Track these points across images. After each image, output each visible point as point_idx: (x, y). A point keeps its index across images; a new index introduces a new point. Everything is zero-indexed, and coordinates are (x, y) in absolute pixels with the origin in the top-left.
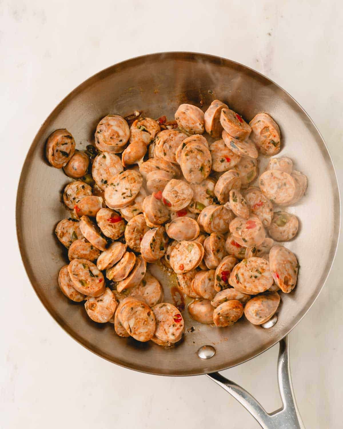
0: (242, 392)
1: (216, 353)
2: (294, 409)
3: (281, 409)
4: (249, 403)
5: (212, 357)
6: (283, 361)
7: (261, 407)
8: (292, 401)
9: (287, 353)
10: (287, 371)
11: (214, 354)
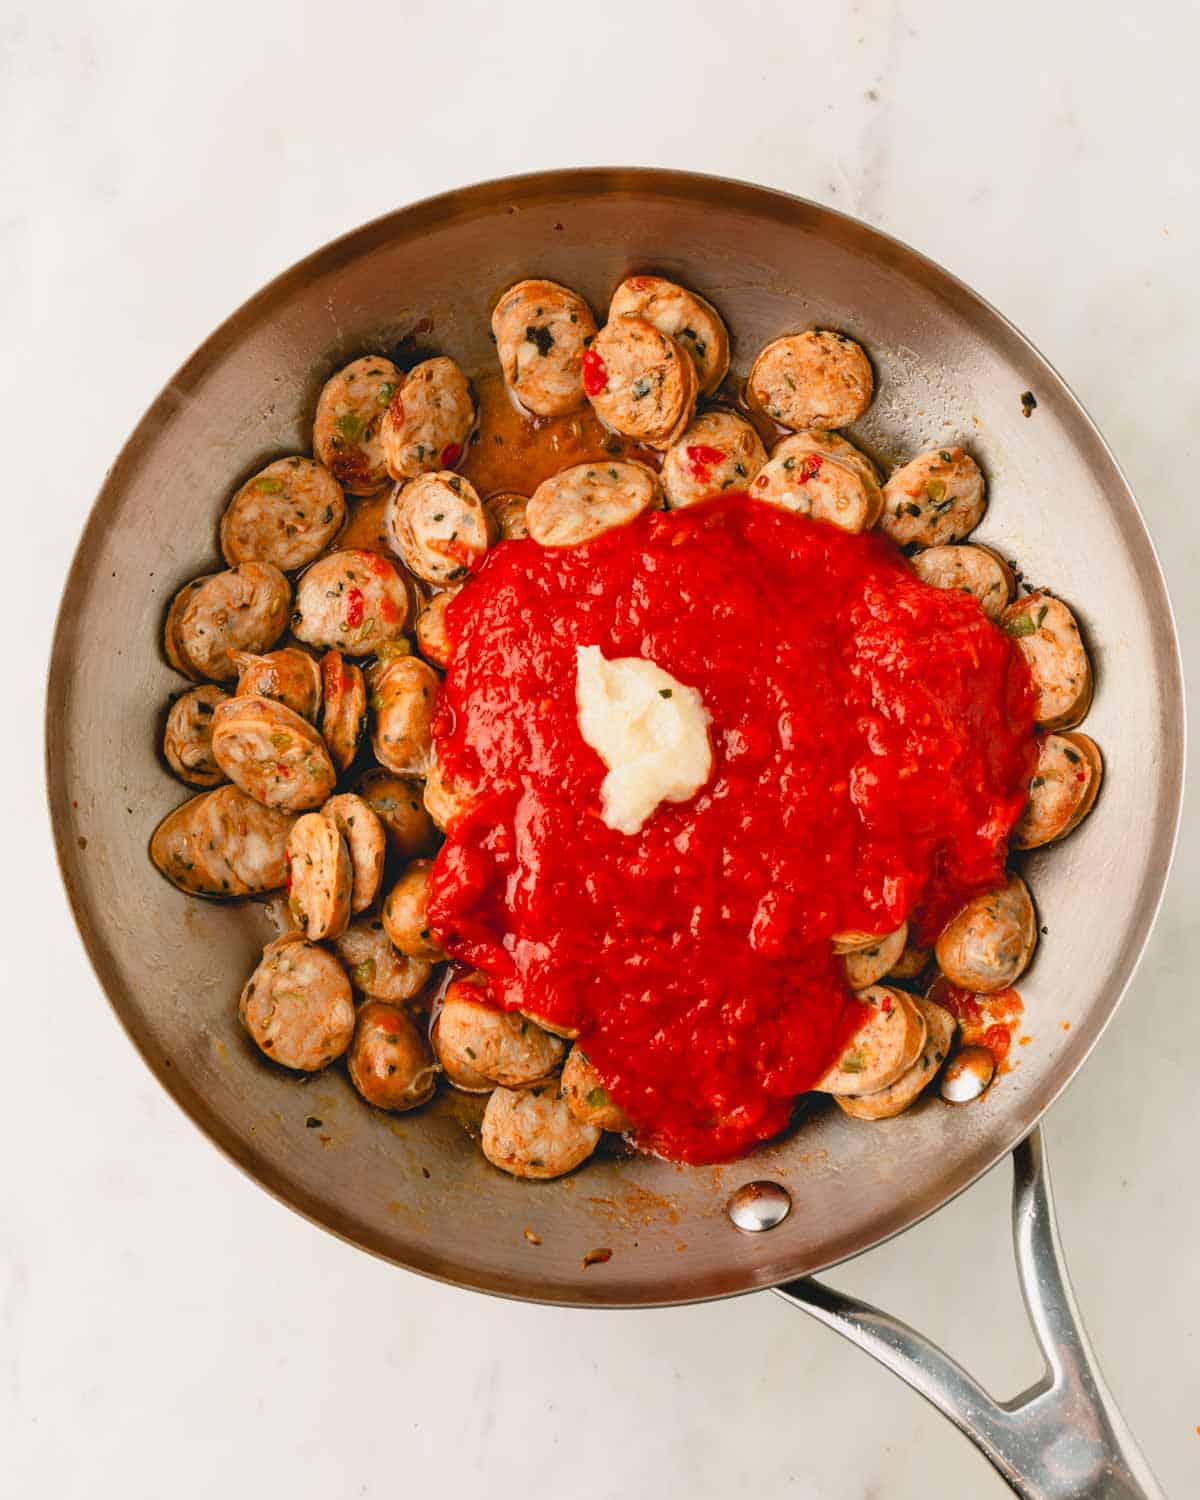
0: (901, 1340)
1: (794, 1206)
2: (1091, 1380)
3: (1044, 1386)
4: (931, 1374)
5: (780, 1222)
6: (1034, 1215)
7: (974, 1385)
8: (1078, 1353)
9: (1041, 1184)
10: (1050, 1248)
11: (786, 1209)
